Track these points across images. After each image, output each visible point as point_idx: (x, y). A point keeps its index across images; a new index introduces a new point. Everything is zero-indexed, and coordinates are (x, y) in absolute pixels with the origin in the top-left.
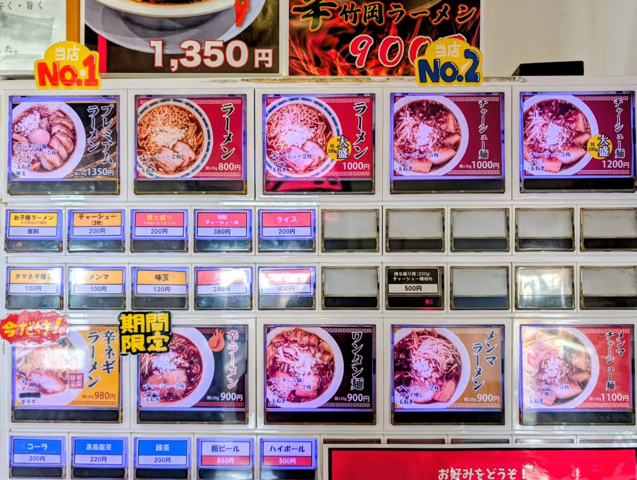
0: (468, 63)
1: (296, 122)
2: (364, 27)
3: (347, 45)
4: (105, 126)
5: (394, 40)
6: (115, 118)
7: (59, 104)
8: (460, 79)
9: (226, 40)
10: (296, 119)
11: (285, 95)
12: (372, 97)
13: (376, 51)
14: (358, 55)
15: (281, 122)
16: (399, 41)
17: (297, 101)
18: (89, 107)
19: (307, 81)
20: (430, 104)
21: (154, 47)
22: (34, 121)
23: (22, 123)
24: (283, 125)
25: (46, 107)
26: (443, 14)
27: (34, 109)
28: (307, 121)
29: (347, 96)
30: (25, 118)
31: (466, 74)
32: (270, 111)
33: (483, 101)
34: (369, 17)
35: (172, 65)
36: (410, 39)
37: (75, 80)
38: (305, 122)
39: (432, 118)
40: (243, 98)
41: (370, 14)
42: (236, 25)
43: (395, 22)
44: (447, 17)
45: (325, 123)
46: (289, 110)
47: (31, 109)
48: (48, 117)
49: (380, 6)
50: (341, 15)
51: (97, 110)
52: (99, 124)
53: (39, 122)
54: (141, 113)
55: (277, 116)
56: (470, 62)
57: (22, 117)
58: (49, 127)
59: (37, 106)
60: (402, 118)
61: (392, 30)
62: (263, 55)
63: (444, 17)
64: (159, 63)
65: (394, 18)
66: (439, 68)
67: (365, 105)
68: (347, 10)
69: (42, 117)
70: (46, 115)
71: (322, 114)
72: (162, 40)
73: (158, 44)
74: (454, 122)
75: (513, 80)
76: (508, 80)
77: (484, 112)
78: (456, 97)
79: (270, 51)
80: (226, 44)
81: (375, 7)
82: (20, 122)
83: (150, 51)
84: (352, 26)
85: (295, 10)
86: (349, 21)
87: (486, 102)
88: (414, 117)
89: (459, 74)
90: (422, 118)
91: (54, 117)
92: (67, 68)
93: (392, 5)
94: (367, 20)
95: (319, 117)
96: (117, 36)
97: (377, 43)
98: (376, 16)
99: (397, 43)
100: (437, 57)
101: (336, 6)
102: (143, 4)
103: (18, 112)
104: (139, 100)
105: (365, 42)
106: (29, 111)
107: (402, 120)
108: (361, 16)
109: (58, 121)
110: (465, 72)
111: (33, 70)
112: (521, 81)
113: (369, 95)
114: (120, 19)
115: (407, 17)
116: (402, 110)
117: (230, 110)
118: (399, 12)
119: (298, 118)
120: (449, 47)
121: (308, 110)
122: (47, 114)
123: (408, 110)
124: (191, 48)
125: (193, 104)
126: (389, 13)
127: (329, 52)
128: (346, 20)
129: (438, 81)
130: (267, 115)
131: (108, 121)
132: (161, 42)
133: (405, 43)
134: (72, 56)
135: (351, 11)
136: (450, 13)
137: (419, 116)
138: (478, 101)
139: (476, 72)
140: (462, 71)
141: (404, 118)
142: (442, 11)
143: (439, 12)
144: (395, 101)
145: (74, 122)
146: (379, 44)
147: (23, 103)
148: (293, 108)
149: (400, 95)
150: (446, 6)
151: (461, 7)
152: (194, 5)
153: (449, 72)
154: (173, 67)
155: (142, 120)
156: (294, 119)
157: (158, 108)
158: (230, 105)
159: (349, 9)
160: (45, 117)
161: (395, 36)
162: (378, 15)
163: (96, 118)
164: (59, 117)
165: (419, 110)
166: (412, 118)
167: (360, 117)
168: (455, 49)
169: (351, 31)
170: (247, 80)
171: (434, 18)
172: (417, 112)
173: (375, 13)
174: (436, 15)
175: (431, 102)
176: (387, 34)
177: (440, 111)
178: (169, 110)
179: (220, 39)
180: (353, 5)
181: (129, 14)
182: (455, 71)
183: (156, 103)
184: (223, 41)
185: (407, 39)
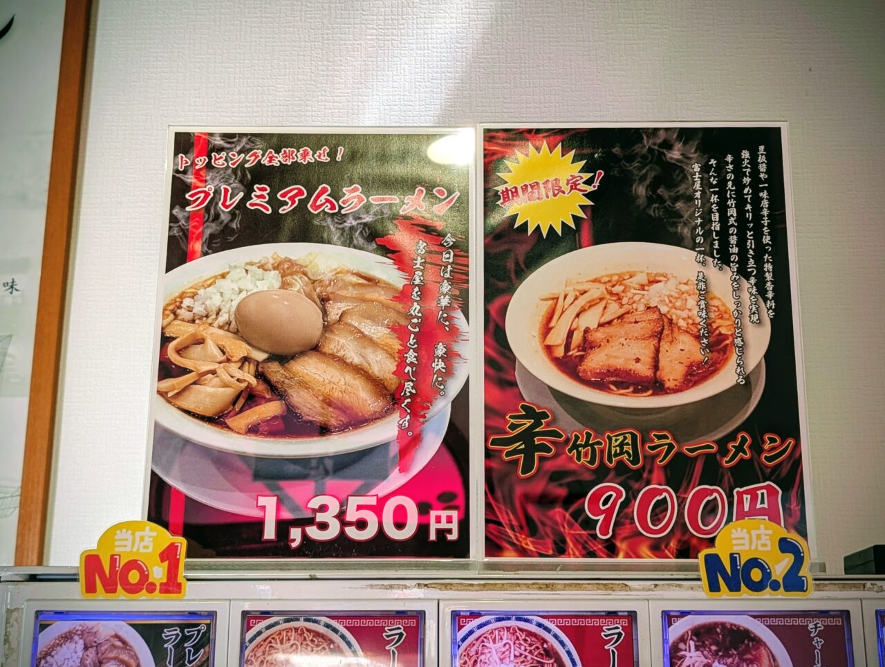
0: (787, 560)
1: (507, 659)
2: (608, 470)
3: (582, 500)
4: (190, 662)
5: (660, 492)
6: (207, 648)
7: (116, 625)
8: (775, 586)
9: (381, 494)
10: (507, 653)
11: (488, 613)
12: (632, 616)
13: (631, 510)
14: (601, 518)
15: (482, 657)
16: (668, 493)
17: (509, 621)
18: (165, 630)
19: (524, 588)
20: (728, 629)
21: (263, 508)
22: (74, 654)
23: (53, 656)
24: (486, 663)
25: (94, 630)
26: (740, 449)
27: (75, 634)
28: (526, 657)
29: (589, 614)
30: (59, 648)
31: (784, 578)
32: (464, 640)
33: (816, 625)
34: (616, 455)
35: (292, 537)
36: (686, 491)
37: (145, 584)
38: (522, 658)
39: (733, 654)
40: (419, 616)
41: (618, 449)
42: (399, 470)
43: (660, 462)
44: (746, 454)
45: (555, 661)
46: (495, 638)
47: (70, 632)
48: (96, 646)
49: (634, 437)
50: (570, 451)
51: (177, 635)
52: (180, 660)
53: (81, 656)
54: (251, 641)
55: (474, 648)
56: (788, 559)
57: (53, 647)
58: (98, 665)
59: (81, 628)
60: (683, 653)
61: (655, 475)
62: (444, 520)
63: (741, 453)
64: (270, 533)
65: (658, 455)
66: (739, 567)
67: (620, 630)
68: (578, 443)
69: (86, 648)
70: (94, 644)
71: (549, 644)
72: (277, 496)
73: (270, 502)
74: (770, 660)
75: (862, 588)
76: (854, 589)
77: (818, 643)
78: (769, 617)
79: (454, 514)
80: (382, 501)
81: (625, 438)
82: (50, 654)
83: (256, 513)
84: (589, 469)
85: (494, 442)
86: (582, 460)
87: (821, 627)
88: (702, 652)
89: (773, 578)
90: (715, 654)
91: (106, 647)
92: (133, 564)
93: (654, 435)
94: (614, 459)
95: (545, 650)
96: (203, 489)
97: (631, 497)
98: (627, 452)
99: (665, 498)
100: (735, 549)
101: (560, 436)
102: (248, 437)
103: (47, 638)
104: (248, 618)
105: (611, 496)
106: (66, 637)
107: (683, 657)
108: (602, 451)
109: (112, 655)
110: (783, 576)
111: (78, 565)
112: (875, 589)
113: (626, 614)
114: (210, 462)
115: (680, 455)
116: (683, 639)
117: (397, 637)
118: (666, 447)
119: (510, 652)
120: (754, 533)
121: (527, 638)
122: (95, 642)
123: (691, 639)
124: (323, 508)
125: (336, 627)
126: (649, 447)
127: (551, 513)
128: (579, 458)
129: (738, 589)
130: (459, 646)
131: (194, 655)
132: (275, 499)
133: (678, 497)
134: (142, 544)
135: (587, 444)
136: (750, 447)
137: (710, 650)
138: (808, 626)
139: (800, 575)
140: (778, 573)
141: (686, 653)
142: (737, 445)
143: (733, 446)
144: (670, 624)
145: (140, 656)
146: (635, 498)
147: (58, 623)
148: (501, 633)
149: (678, 614)
150: (743, 437)
151: (769, 438)
152: (331, 437)
153: (756, 575)
154: (294, 540)
155: (251, 654)
156: (504, 653)
157: (280, 634)
158: (399, 628)
159: (582, 441)
160: (92, 647)
161: (660, 485)
162: (631, 452)
163: (175, 649)
164: (114, 646)
165: (710, 640)
166: (699, 653)
167: (613, 651)
168: (763, 536)
169: (588, 477)
170: (426, 585)
171: (725, 456)
172: (707, 643)
173: (625, 448)
174: (728, 451)
175: (729, 627)
176: (648, 483)
177: (746, 642)
178: (297, 637)
179: (373, 492)
180: (589, 435)
181: (225, 453)
182: (766, 574)
183: (276, 624)
184: (377, 495)
185: (681, 490)
